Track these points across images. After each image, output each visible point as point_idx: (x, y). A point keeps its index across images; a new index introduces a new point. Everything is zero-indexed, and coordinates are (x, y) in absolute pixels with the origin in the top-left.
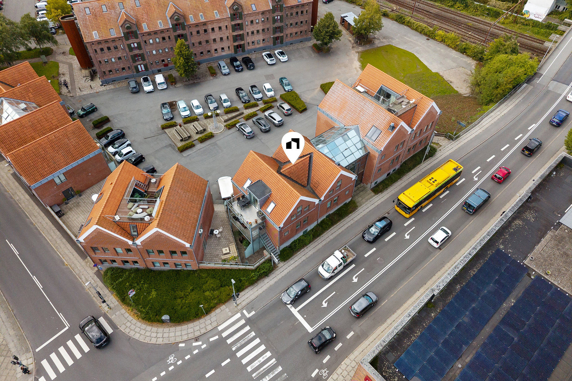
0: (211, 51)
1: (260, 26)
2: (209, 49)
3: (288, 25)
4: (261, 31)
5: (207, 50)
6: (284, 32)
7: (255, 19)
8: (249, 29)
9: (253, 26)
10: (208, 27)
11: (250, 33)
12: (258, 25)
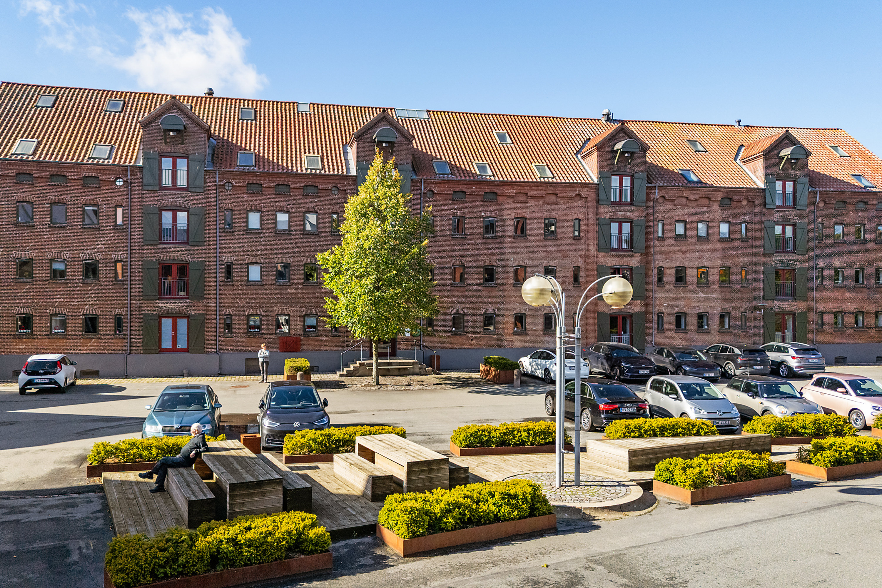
0: (499, 320)
1: (715, 251)
2: (491, 309)
3: (826, 272)
4: (714, 276)
5: (483, 311)
6: (810, 301)
7: (696, 218)
8: (668, 256)
9: (684, 248)
10: (501, 211)
11: (670, 276)
12: (706, 246)
